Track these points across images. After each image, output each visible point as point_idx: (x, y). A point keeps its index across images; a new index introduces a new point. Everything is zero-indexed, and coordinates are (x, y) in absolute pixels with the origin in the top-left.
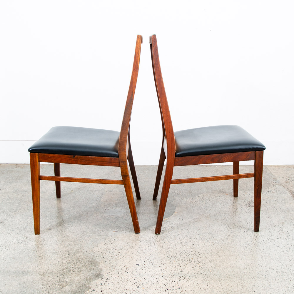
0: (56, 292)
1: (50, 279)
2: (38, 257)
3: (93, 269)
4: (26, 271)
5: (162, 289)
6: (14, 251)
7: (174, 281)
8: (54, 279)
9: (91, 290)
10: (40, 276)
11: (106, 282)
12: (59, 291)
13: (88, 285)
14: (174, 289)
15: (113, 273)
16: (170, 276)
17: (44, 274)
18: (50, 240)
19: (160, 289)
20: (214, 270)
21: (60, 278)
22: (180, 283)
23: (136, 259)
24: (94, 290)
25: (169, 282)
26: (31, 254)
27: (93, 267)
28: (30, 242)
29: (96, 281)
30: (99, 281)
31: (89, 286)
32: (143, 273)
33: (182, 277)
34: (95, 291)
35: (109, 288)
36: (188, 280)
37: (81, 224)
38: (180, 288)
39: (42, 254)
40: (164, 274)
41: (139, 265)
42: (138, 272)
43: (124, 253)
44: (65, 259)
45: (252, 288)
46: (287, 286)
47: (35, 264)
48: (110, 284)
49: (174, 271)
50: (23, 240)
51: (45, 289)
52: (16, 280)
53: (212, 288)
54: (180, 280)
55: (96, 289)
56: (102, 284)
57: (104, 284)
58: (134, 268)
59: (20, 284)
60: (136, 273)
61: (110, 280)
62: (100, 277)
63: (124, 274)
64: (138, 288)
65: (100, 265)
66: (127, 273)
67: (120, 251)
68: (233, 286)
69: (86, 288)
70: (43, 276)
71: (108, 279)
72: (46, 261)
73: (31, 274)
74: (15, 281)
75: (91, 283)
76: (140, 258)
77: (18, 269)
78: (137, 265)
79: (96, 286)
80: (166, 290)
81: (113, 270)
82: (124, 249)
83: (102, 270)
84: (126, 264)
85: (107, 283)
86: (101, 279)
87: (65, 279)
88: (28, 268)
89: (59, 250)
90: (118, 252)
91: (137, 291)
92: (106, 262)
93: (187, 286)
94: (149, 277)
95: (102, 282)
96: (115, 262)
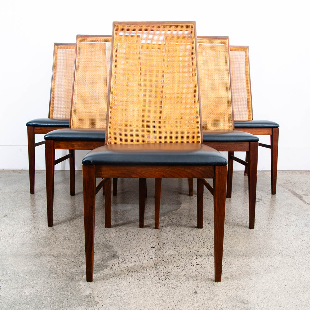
0: (73, 270)
1: (65, 260)
3: (108, 251)
4: (39, 254)
5: (180, 266)
7: (191, 260)
8: (69, 260)
9: (109, 268)
10: (54, 258)
11: (123, 261)
12: (76, 270)
13: (105, 264)
14: (193, 266)
15: (129, 254)
16: (186, 255)
17: (57, 256)
19: (178, 266)
20: (229, 250)
21: (75, 259)
22: (197, 261)
23: (150, 243)
24: (112, 268)
25: (187, 261)
27: (107, 250)
29: (112, 261)
30: (116, 261)
32: (159, 254)
33: (198, 256)
34: (114, 269)
35: (127, 266)
36: (204, 258)
38: (198, 265)
39: (53, 241)
40: (180, 255)
41: (153, 247)
42: (154, 253)
43: (137, 238)
44: (78, 244)
45: (269, 263)
46: (302, 261)
48: (128, 263)
49: (190, 252)
51: (61, 268)
52: (30, 261)
53: (229, 264)
54: (197, 258)
55: (114, 268)
56: (119, 263)
57: (121, 263)
58: (149, 250)
59: (35, 265)
60: (152, 254)
61: (127, 260)
62: (116, 258)
63: (140, 255)
64: (156, 265)
65: (114, 248)
66: (143, 254)
67: (133, 237)
68: (250, 262)
69: (104, 266)
70: (57, 258)
71: (124, 259)
72: (58, 246)
73: (44, 256)
74: (29, 262)
75: (108, 262)
76: (153, 242)
78: (152, 247)
79: (114, 265)
80: (185, 266)
81: (129, 252)
82: (136, 235)
83: (117, 252)
84: (140, 247)
85: (125, 262)
86: (117, 259)
87: (81, 260)
88: (40, 252)
90: (131, 238)
91: (156, 268)
92: (120, 246)
93: (205, 263)
94: (165, 257)
95: (119, 262)
96: (129, 246)
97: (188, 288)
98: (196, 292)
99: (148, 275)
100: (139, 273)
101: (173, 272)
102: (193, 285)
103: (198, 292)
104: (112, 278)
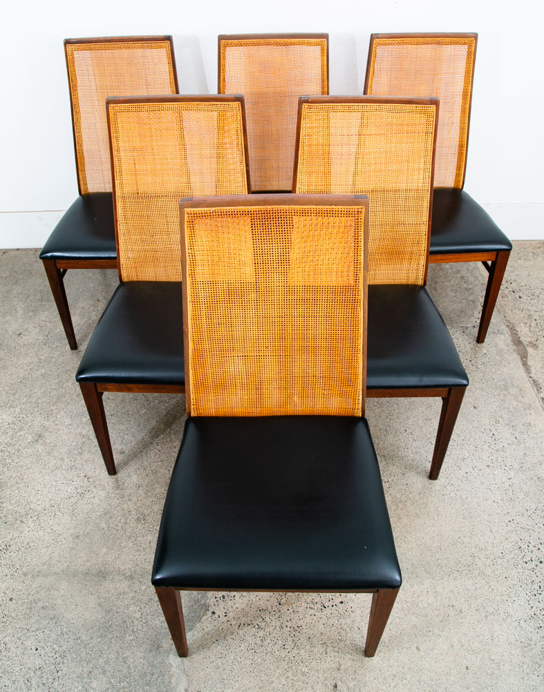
1: (143, 588)
2: (115, 532)
4: (103, 570)
5: (316, 606)
6: (74, 518)
9: (209, 613)
10: (126, 582)
13: (204, 601)
17: (131, 577)
18: (126, 485)
19: (313, 606)
24: (214, 613)
26: (103, 525)
28: (95, 490)
31: (205, 604)
34: (216, 616)
35: (237, 606)
37: (172, 436)
38: (342, 603)
47: (113, 551)
48: (237, 597)
50: (83, 487)
51: (139, 614)
52: (91, 594)
55: (218, 613)
56: (224, 597)
57: (227, 597)
59: (100, 605)
64: (280, 604)
68: (422, 595)
69: (202, 608)
70: (130, 582)
72: (130, 543)
73: (111, 577)
74: (90, 596)
75: (208, 594)
77: (89, 564)
79: (217, 603)
80: (322, 607)
88: (104, 562)
89: (147, 512)
91: (279, 614)
95: (225, 593)
97: (326, 675)
98: (336, 687)
99: (268, 634)
100: (254, 629)
101: (304, 626)
102: (333, 666)
103: (339, 684)
104: (214, 645)
